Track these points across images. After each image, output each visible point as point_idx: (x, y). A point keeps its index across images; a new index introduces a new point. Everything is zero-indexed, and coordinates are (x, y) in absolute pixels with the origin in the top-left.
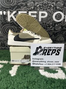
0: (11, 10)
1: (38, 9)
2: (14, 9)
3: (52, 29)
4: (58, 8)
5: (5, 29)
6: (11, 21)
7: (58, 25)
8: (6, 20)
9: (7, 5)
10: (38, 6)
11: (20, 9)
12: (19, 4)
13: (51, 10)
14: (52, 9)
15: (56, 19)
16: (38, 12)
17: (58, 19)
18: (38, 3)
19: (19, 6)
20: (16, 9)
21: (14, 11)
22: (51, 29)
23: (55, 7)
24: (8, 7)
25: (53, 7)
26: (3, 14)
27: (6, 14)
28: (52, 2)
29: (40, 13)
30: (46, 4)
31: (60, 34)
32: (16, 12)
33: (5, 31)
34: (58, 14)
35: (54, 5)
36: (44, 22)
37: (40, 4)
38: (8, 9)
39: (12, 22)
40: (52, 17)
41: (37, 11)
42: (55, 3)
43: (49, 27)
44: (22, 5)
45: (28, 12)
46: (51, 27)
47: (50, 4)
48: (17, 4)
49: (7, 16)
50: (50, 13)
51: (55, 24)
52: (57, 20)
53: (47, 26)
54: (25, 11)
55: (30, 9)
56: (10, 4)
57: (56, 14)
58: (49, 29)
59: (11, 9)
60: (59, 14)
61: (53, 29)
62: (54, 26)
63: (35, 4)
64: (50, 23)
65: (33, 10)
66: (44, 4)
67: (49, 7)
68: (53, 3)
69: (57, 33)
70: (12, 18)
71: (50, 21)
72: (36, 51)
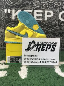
1: (44, 8)
2: (19, 8)
3: (58, 28)
6: (15, 19)
8: (10, 19)
9: (12, 3)
10: (44, 5)
11: (25, 8)
12: (24, 3)
13: (57, 10)
14: (58, 8)
15: (62, 18)
16: (44, 11)
18: (44, 2)
20: (21, 8)
21: (19, 9)
22: (57, 29)
23: (61, 6)
24: (13, 5)
25: (59, 7)
26: (7, 12)
27: (10, 12)
29: (46, 12)
30: (52, 4)
32: (21, 10)
36: (50, 21)
37: (46, 3)
38: (13, 7)
39: (16, 20)
40: (58, 17)
41: (42, 10)
42: (60, 3)
43: (55, 26)
45: (33, 11)
46: (57, 26)
47: (56, 3)
48: (23, 2)
49: (12, 14)
50: (56, 13)
53: (53, 25)
54: (30, 10)
55: (36, 8)
56: (16, 2)
57: (62, 14)
58: (55, 28)
59: (17, 7)
61: (59, 29)
62: (60, 26)
63: (41, 3)
64: (56, 22)
66: (50, 4)
67: (55, 7)
68: (59, 3)
71: (56, 20)
72: (28, 46)
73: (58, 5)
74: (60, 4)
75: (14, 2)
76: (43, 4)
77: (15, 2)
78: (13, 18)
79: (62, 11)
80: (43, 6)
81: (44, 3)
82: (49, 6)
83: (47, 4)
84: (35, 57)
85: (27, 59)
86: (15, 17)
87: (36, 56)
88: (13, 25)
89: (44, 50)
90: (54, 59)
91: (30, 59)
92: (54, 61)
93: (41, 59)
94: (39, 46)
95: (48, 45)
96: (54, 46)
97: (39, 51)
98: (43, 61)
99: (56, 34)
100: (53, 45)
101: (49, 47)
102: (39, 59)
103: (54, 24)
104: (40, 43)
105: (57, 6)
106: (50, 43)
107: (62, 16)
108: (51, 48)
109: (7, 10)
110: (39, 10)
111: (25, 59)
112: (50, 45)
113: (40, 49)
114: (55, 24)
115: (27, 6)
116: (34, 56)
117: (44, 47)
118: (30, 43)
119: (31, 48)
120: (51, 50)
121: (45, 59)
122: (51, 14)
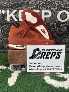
1: (41, 8)
2: (14, 8)
3: (57, 29)
4: (63, 6)
5: (4, 30)
6: (11, 21)
7: (63, 25)
8: (5, 20)
11: (21, 8)
13: (55, 9)
14: (57, 8)
15: (61, 18)
16: (41, 11)
17: (63, 18)
18: (40, 1)
19: (19, 4)
20: (16, 8)
21: (14, 10)
22: (56, 30)
23: (60, 5)
24: (7, 5)
25: (58, 6)
26: (2, 13)
27: (5, 13)
30: (50, 2)
31: (65, 35)
33: (4, 32)
34: (63, 13)
35: (58, 3)
36: (48, 22)
38: (7, 7)
40: (57, 17)
41: (39, 10)
43: (53, 27)
44: (23, 3)
46: (55, 27)
48: (18, 2)
50: (55, 12)
52: (62, 19)
53: (51, 27)
55: (32, 7)
56: (10, 2)
57: (61, 14)
58: (53, 29)
59: (11, 8)
61: (57, 30)
62: (59, 27)
63: (37, 2)
64: (54, 23)
65: (35, 8)
67: (53, 6)
68: (57, 1)
69: (62, 34)
70: (11, 18)
71: (54, 21)
72: (33, 54)
73: (57, 4)
74: (58, 2)
75: (8, 2)
76: (40, 3)
77: (9, 2)
78: (8, 20)
79: (60, 11)
80: (40, 6)
82: (46, 5)
83: (44, 3)
86: (10, 19)
87: (40, 63)
88: (8, 27)
90: (59, 66)
91: (35, 66)
92: (59, 68)
93: (45, 66)
94: (44, 54)
98: (48, 68)
99: (54, 36)
100: (58, 52)
101: (54, 54)
102: (44, 67)
104: (45, 50)
105: (56, 5)
106: (55, 50)
107: (61, 16)
108: (56, 55)
109: (1, 11)
110: (35, 10)
114: (53, 25)
115: (22, 6)
116: (38, 63)
119: (35, 56)
120: (56, 58)
121: (50, 66)
122: (49, 14)
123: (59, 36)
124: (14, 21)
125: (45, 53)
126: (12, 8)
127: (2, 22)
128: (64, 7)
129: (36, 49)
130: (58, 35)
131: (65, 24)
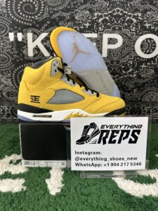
0: (35, 30)
1: (100, 28)
2: (43, 28)
3: (133, 74)
4: (147, 25)
6: (35, 55)
7: (146, 65)
8: (24, 55)
9: (25, 18)
10: (100, 20)
12: (55, 16)
13: (131, 31)
14: (134, 28)
15: (142, 51)
16: (101, 35)
17: (148, 51)
18: (100, 14)
19: (54, 20)
20: (46, 28)
21: (43, 32)
22: (131, 76)
23: (142, 22)
24: (27, 22)
25: (137, 24)
26: (16, 38)
27: (23, 39)
28: (133, 12)
29: (106, 37)
30: (119, 16)
31: (151, 86)
32: (47, 34)
34: (147, 39)
35: (137, 19)
36: (115, 59)
37: (105, 16)
38: (29, 27)
39: (37, 58)
40: (134, 48)
41: (97, 33)
42: (140, 14)
43: (127, 69)
44: (62, 18)
46: (131, 70)
47: (130, 16)
48: (51, 15)
49: (27, 44)
50: (130, 38)
51: (141, 63)
52: (145, 53)
53: (120, 68)
55: (82, 27)
56: (34, 15)
57: (144, 41)
58: (126, 74)
59: (37, 27)
60: (150, 39)
61: (135, 75)
62: (137, 69)
63: (93, 16)
64: (129, 60)
66: (115, 17)
67: (126, 24)
68: (136, 14)
69: (144, 84)
70: (37, 49)
71: (128, 56)
72: (83, 134)
73: (135, 20)
74: (138, 16)
75: (29, 15)
76: (98, 19)
77: (31, 15)
78: (31, 54)
79: (142, 35)
80: (98, 24)
81: (101, 16)
82: (112, 22)
83: (107, 18)
84: (98, 156)
85: (81, 159)
86: (34, 51)
87: (98, 153)
89: (115, 141)
91: (87, 159)
92: (136, 161)
95: (123, 132)
96: (136, 133)
97: (104, 143)
98: (113, 162)
99: (128, 88)
100: (134, 131)
103: (123, 64)
104: (107, 127)
105: (132, 22)
106: (127, 127)
107: (142, 46)
108: (130, 136)
109: (16, 34)
110: (88, 33)
111: (77, 159)
112: (128, 132)
113: (107, 140)
114: (127, 65)
115: (60, 24)
116: (94, 153)
117: (115, 134)
118: (86, 127)
121: (117, 159)
122: (117, 42)
123: (139, 87)
124: (43, 56)
125: (108, 132)
126: (39, 28)
127: (18, 58)
128: (150, 27)
129: (89, 125)
130: (136, 87)
131: (150, 62)
